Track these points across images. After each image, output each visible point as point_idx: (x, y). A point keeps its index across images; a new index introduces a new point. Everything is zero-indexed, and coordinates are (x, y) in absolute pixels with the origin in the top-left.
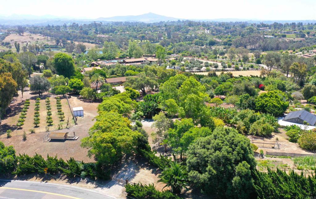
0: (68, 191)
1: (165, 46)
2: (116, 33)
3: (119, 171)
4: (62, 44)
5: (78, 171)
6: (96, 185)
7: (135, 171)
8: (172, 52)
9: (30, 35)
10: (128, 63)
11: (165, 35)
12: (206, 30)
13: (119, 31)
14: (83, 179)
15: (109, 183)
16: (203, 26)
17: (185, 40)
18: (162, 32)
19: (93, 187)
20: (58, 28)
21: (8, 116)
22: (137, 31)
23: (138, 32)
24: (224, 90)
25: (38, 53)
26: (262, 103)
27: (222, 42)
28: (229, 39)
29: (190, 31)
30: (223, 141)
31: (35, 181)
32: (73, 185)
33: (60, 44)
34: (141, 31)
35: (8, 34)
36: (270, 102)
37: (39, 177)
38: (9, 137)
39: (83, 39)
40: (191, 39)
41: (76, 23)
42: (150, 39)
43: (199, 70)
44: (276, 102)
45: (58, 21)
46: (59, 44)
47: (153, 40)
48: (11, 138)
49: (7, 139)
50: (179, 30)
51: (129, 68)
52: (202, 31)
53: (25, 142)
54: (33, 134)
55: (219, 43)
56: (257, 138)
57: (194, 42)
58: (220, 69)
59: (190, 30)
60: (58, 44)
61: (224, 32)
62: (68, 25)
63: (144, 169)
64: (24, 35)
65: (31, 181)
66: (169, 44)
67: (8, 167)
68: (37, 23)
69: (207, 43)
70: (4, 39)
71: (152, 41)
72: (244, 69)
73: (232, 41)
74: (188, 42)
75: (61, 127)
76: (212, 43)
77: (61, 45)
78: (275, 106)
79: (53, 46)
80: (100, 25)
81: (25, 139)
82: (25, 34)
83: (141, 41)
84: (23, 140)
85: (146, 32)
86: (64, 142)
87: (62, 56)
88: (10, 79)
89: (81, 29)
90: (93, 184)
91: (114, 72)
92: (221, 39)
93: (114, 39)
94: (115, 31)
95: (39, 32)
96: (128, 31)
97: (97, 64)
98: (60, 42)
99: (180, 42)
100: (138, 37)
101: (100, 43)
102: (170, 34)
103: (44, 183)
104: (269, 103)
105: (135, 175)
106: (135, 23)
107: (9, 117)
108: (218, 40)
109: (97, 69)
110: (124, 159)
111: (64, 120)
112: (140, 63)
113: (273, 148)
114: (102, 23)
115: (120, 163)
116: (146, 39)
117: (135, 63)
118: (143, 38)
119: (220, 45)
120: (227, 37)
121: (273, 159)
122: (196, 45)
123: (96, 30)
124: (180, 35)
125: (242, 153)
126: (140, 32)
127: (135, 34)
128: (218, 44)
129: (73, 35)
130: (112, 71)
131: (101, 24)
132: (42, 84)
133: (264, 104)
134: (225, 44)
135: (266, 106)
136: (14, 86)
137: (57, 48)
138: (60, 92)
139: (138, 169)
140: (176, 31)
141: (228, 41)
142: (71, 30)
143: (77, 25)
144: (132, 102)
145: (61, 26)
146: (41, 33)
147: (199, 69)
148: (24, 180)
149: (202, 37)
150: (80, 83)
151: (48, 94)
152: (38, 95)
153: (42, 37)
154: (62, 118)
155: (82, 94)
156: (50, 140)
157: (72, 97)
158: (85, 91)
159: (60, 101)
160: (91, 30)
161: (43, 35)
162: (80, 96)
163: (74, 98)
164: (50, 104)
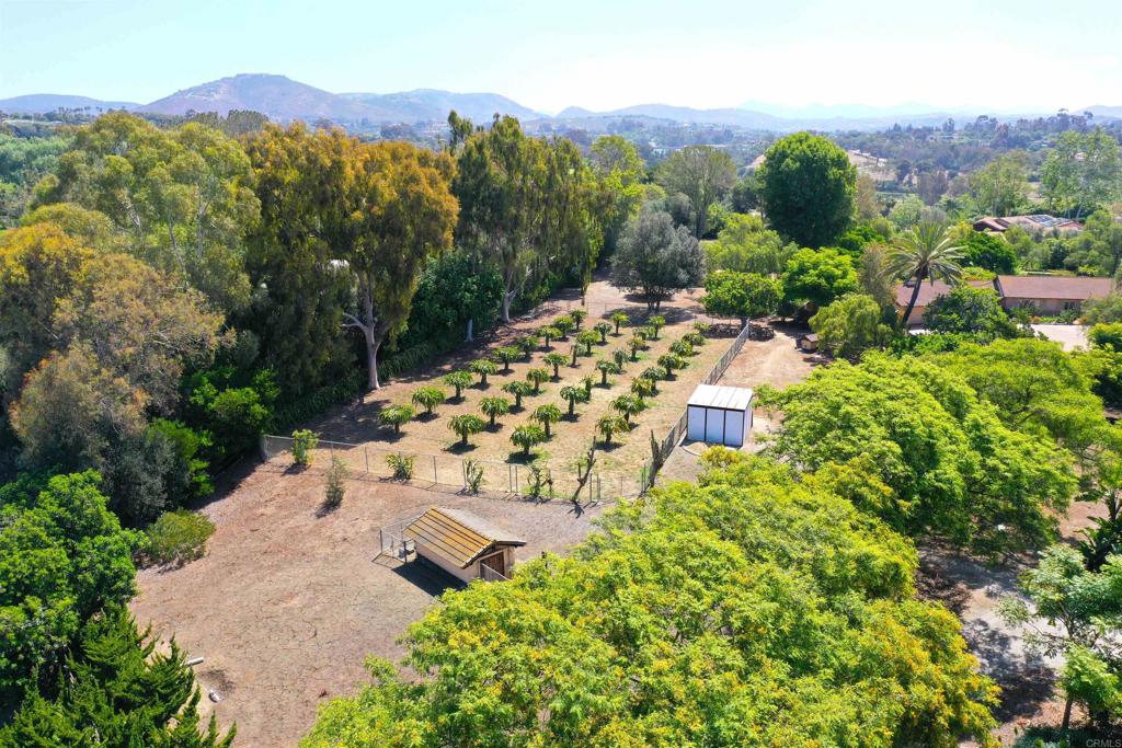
4: (915, 180)
20: (923, 134)
33: (910, 178)
38: (297, 467)
41: (991, 117)
46: (907, 178)
48: (297, 477)
49: (277, 478)
53: (313, 521)
54: (397, 486)
60: (901, 178)
62: (962, 124)
70: (751, 162)
75: (547, 487)
77: (910, 182)
79: (884, 183)
80: (1080, 122)
81: (332, 504)
84: (323, 507)
87: (804, 147)
89: (1004, 135)
91: (1066, 253)
97: (1000, 228)
98: (908, 172)
111: (617, 446)
114: (1090, 116)
129: (964, 154)
130: (1056, 251)
131: (1086, 117)
137: (896, 189)
138: (726, 302)
142: (966, 140)
143: (994, 123)
144: (1106, 427)
145: (938, 130)
150: (838, 272)
151: (691, 308)
152: (646, 305)
153: (863, 160)
154: (607, 431)
155: (818, 327)
156: (411, 558)
157: (779, 335)
158: (836, 313)
159: (700, 343)
160: (1039, 138)
161: (867, 155)
162: (813, 338)
163: (784, 343)
164: (645, 349)
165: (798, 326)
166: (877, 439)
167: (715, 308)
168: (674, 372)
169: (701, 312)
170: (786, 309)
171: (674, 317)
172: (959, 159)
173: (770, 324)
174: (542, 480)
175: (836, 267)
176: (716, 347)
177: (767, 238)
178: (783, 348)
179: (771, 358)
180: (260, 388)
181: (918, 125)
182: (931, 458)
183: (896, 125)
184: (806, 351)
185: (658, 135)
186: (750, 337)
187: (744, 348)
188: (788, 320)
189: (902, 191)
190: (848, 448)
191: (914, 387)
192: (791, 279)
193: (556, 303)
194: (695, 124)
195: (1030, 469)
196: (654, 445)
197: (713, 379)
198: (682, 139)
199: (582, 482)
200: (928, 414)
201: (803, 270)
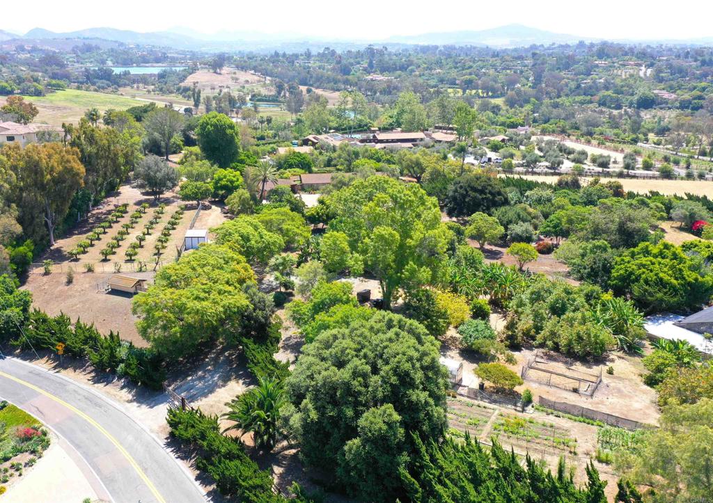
0: (79, 397)
1: (516, 105)
2: (413, 71)
3: (189, 376)
4: (287, 95)
5: (114, 361)
6: (133, 396)
7: (220, 383)
8: (521, 121)
9: (235, 73)
10: (381, 141)
11: (527, 79)
12: (643, 68)
13: (419, 66)
14: (120, 378)
15: (156, 398)
16: (638, 58)
17: (573, 91)
18: (522, 72)
19: (127, 399)
20: (292, 59)
21: (76, 232)
22: (460, 68)
23: (463, 70)
24: (565, 226)
25: (233, 111)
26: (626, 271)
27: (676, 100)
28: (699, 93)
29: (597, 70)
30: (360, 347)
31: (42, 366)
32: (97, 387)
33: (285, 93)
34: (470, 67)
35: (193, 70)
36: (651, 271)
37: (52, 359)
38: (47, 273)
39: (335, 84)
40: (590, 91)
41: (331, 49)
42: (486, 88)
43: (553, 171)
44: (670, 272)
45: (302, 44)
46: (282, 94)
47: (494, 90)
48: (50, 276)
49: (41, 277)
50: (567, 67)
51: (366, 154)
52: (632, 71)
53: (66, 288)
54: (90, 274)
55: (667, 103)
56: (555, 360)
57: (597, 98)
58: (614, 172)
59: (597, 66)
60: (279, 93)
61: (694, 74)
62: (314, 52)
63: (238, 382)
64: (223, 72)
65: (35, 364)
66: (527, 101)
67: (4, 329)
68: (262, 47)
69: (632, 100)
70: (184, 80)
71: (490, 94)
72: (689, 176)
73: (704, 99)
74: (581, 97)
75: (144, 267)
76: (647, 103)
77: (285, 96)
78: (661, 283)
79: (269, 96)
80: (381, 53)
81: (70, 282)
82: (225, 70)
83: (464, 92)
84: (67, 282)
85: (483, 70)
86: (129, 297)
87: (215, 120)
88: (72, 161)
89: (339, 62)
90: (130, 392)
91: (332, 160)
92: (678, 91)
93: (399, 85)
94: (410, 68)
95: (252, 66)
96: (441, 67)
97: (316, 141)
98: (283, 89)
99: (559, 96)
100: (457, 82)
101: (369, 93)
102: (541, 76)
103: (52, 372)
104: (647, 272)
105: (211, 391)
106: (468, 48)
107: (76, 234)
108: (666, 95)
109: (294, 152)
110: (214, 353)
111: (163, 253)
112: (410, 145)
113: (575, 391)
114: (386, 49)
115: (204, 360)
116: (476, 88)
117: (399, 143)
118: (468, 84)
119: (670, 108)
120: (695, 88)
121: (551, 419)
122: (600, 106)
123: (371, 65)
124: (568, 79)
125: (391, 384)
126: (468, 71)
127: (454, 74)
128: (664, 105)
129: (314, 75)
130: (329, 159)
131: (384, 50)
132: (159, 175)
133: (631, 273)
134: (684, 105)
135: (636, 278)
136: (78, 174)
137: (277, 101)
139: (226, 379)
140: (559, 68)
141: (695, 99)
142: (318, 64)
143: (333, 53)
145: (301, 56)
146: (255, 69)
147: (554, 168)
148: (26, 360)
149: (622, 86)
150: (235, 179)
151: (173, 197)
152: (153, 197)
153: (256, 78)
154: (158, 249)
155: (228, 204)
156: (110, 290)
157: (213, 207)
158: (235, 197)
159: (182, 214)
160: (359, 63)
161: (260, 74)
162: (227, 208)
163: (216, 210)
164: (160, 218)
165: (220, 202)
166: (236, 236)
167: (186, 198)
168: (175, 226)
169: (179, 198)
170: (215, 195)
171: (168, 202)
172: (313, 79)
173: (209, 202)
174: (143, 265)
175: (234, 177)
176: (189, 214)
177: (204, 164)
178: (216, 213)
179: (211, 217)
180: (27, 246)
181: (289, 52)
182: (248, 240)
183: (276, 52)
184: (225, 213)
185: (112, 56)
186: (202, 209)
187: (200, 214)
188: (217, 199)
189: (280, 102)
190: (230, 239)
191: (245, 224)
192: (216, 183)
193: (108, 199)
194: (138, 45)
195: (271, 240)
196: (178, 250)
197: (191, 228)
198: (131, 60)
199: (157, 264)
200: (250, 229)
201: (220, 179)
